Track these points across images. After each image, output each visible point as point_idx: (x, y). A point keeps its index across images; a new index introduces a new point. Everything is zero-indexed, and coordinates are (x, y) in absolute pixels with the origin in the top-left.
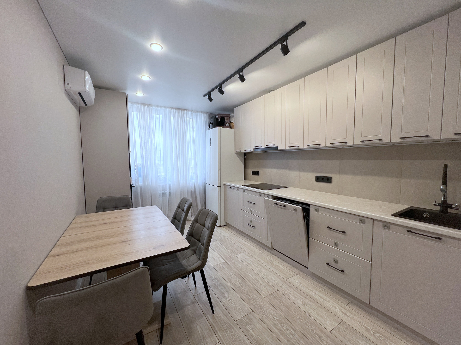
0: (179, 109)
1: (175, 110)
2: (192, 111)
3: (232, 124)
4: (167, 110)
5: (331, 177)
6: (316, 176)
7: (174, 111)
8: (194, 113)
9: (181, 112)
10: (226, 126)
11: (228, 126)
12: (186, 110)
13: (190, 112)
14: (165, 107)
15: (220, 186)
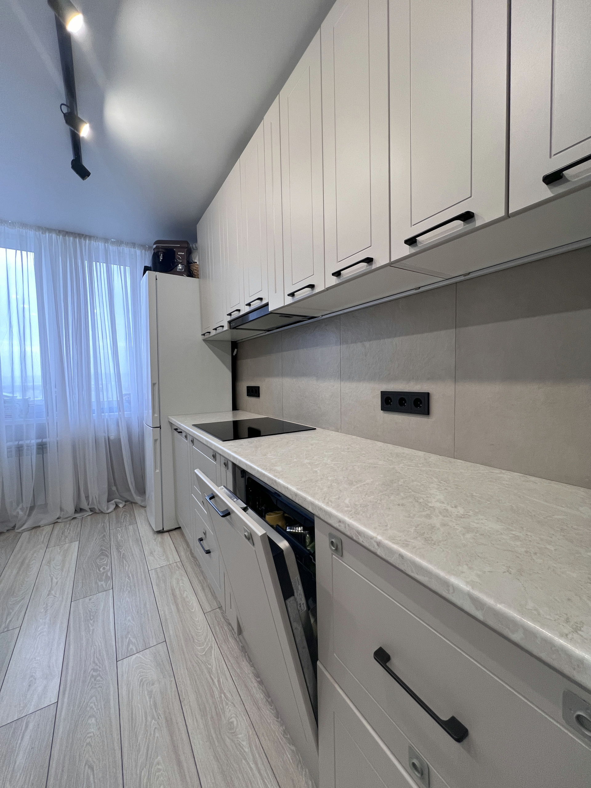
0: (66, 233)
1: (54, 236)
2: (106, 240)
3: (193, 268)
4: (31, 233)
5: (428, 394)
6: (383, 393)
7: (51, 239)
8: (112, 248)
9: (74, 243)
10: (178, 270)
11: (183, 270)
12: (90, 237)
13: (101, 245)
14: (24, 225)
15: (160, 427)
